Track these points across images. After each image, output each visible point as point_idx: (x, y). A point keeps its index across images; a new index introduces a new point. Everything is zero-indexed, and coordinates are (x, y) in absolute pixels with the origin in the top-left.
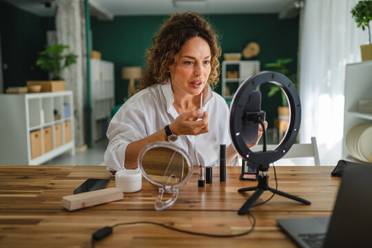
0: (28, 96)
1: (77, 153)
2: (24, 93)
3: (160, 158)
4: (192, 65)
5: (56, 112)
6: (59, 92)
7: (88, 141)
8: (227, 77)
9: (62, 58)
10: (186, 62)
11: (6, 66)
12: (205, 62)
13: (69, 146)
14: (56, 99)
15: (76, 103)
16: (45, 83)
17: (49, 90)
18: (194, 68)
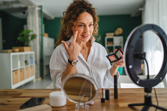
0: (12, 54)
1: (36, 81)
2: (10, 52)
3: (76, 84)
4: (83, 27)
5: (26, 62)
6: (27, 52)
7: (42, 75)
8: (108, 44)
9: (29, 36)
10: (80, 25)
11: (4, 41)
12: (90, 25)
13: (32, 78)
14: (26, 55)
15: (36, 57)
16: (21, 48)
17: (23, 51)
18: (84, 28)
